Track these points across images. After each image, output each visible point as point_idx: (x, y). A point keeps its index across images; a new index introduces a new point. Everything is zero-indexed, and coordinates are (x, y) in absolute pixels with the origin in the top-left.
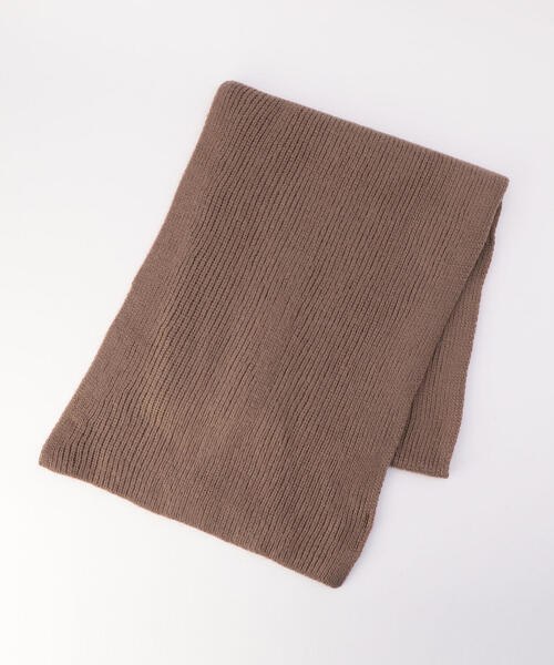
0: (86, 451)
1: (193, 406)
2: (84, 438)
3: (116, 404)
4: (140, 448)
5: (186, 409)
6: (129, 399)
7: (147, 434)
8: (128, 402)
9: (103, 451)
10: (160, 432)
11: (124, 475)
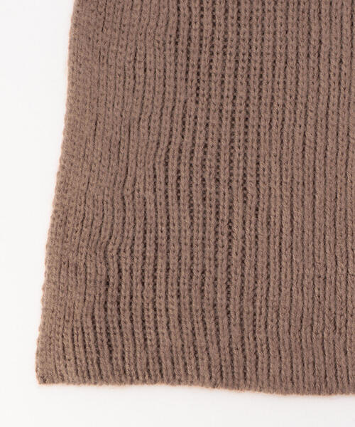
0: (125, 318)
1: (310, 131)
2: (112, 291)
3: (149, 194)
4: (236, 268)
5: (298, 142)
6: (172, 173)
7: (238, 232)
8: (172, 180)
9: (161, 304)
10: (263, 215)
11: (224, 341)
